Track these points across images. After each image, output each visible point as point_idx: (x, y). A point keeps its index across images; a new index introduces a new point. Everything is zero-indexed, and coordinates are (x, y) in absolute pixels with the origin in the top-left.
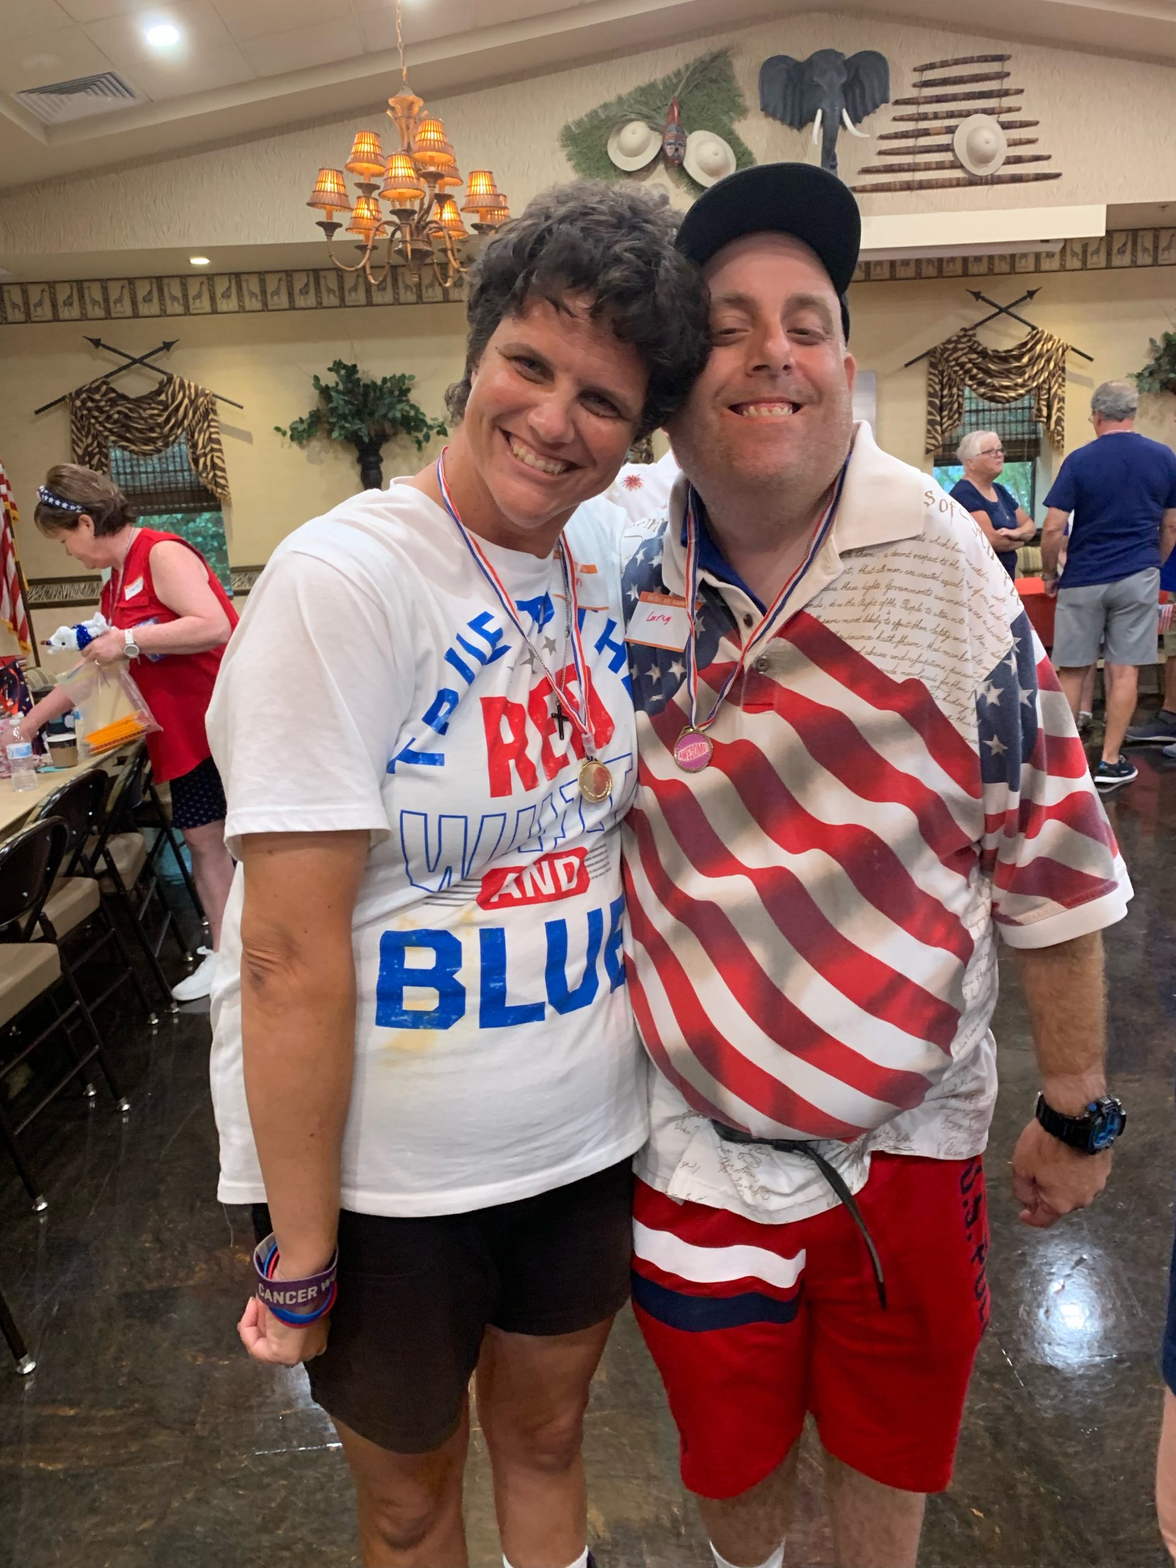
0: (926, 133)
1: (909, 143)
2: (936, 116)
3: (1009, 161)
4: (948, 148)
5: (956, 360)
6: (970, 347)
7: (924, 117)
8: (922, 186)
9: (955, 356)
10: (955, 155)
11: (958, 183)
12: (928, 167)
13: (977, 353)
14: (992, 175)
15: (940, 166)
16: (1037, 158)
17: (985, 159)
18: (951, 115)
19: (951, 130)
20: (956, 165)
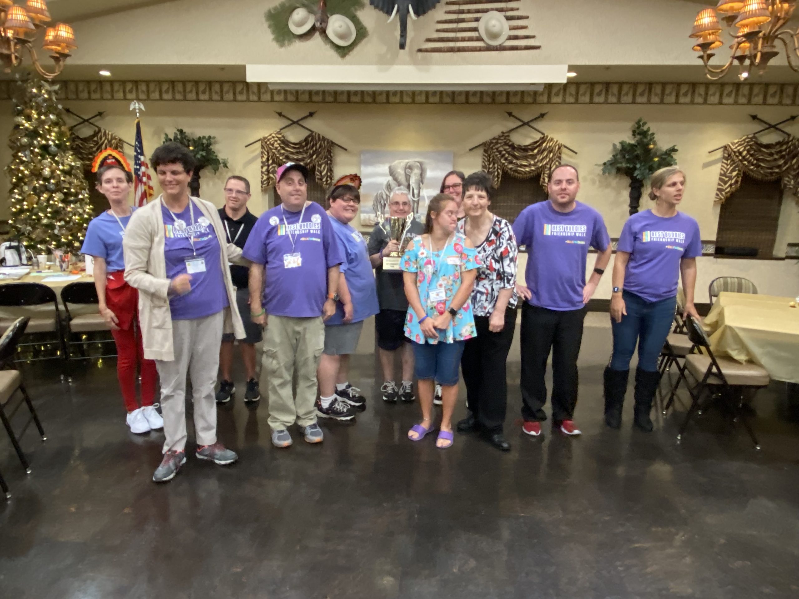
0: (463, 21)
1: (454, 26)
2: (469, 12)
3: (510, 38)
4: (475, 29)
5: (497, 149)
6: (505, 142)
7: (462, 12)
8: (460, 50)
9: (497, 146)
10: (479, 34)
11: (480, 49)
12: (463, 40)
13: (509, 146)
14: (500, 45)
15: (470, 39)
16: (527, 37)
17: (494, 36)
18: (478, 11)
19: (477, 20)
20: (479, 39)
